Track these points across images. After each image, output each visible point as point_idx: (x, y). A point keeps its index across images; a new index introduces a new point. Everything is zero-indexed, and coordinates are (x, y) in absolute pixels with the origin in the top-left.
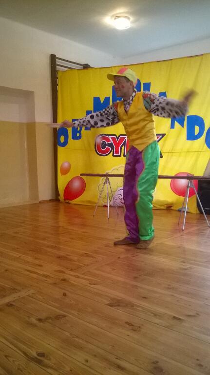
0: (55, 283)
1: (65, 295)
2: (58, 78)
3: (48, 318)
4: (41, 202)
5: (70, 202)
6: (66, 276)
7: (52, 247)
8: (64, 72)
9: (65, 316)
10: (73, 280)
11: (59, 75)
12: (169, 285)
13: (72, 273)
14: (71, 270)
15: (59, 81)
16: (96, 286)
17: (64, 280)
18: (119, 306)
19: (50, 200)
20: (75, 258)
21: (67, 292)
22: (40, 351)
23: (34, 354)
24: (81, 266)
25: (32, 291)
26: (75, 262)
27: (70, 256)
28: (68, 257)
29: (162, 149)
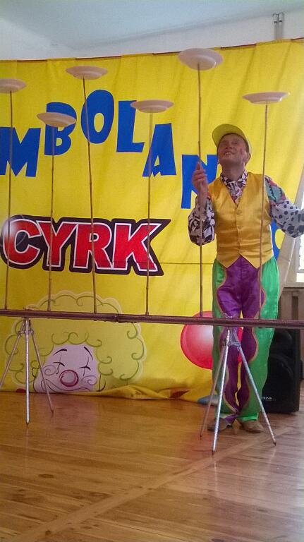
29: (161, 255)
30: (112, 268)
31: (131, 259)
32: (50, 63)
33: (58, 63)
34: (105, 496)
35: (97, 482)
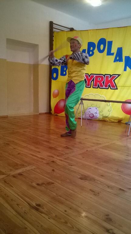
0: (48, 163)
1: (53, 170)
2: (53, 36)
3: (43, 184)
4: (40, 114)
5: (58, 114)
6: (55, 160)
7: (46, 141)
8: (58, 32)
9: (53, 183)
10: (59, 162)
11: (55, 35)
12: (118, 169)
13: (58, 158)
14: (58, 156)
15: (54, 39)
16: (73, 167)
17: (53, 162)
18: (86, 179)
19: (46, 113)
20: (60, 149)
21: (55, 169)
22: (37, 203)
23: (34, 204)
24: (64, 154)
25: (34, 167)
26: (60, 152)
27: (57, 147)
28: (56, 148)
29: (117, 84)
30: (104, 87)
31: (109, 85)
32: (89, 31)
33: (91, 31)
34: (100, 144)
35: (99, 141)
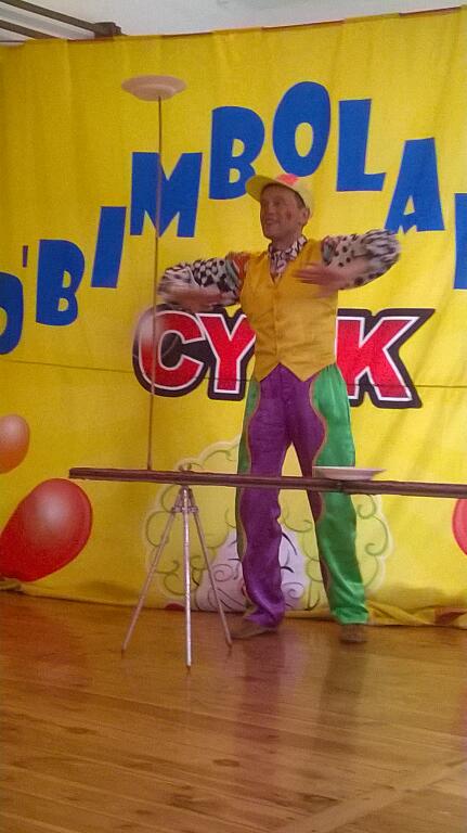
5: (25, 587)
8: (15, 48)
29: (416, 374)
31: (364, 381)
33: (232, 36)
